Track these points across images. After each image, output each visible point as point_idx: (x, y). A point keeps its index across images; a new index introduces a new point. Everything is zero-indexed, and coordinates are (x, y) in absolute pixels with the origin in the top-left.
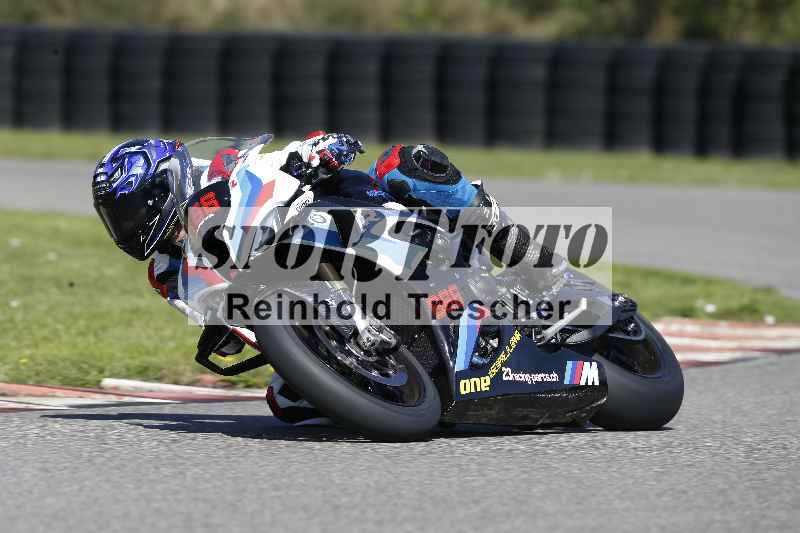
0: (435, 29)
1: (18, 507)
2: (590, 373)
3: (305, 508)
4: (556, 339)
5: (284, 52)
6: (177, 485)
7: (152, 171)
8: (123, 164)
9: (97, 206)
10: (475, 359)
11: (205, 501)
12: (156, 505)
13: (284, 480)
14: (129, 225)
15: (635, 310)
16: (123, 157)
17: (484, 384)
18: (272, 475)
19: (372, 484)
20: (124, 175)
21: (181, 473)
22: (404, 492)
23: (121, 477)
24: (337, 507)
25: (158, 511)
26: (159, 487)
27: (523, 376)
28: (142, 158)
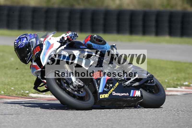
0: (169, 9)
1: (67, 123)
2: (138, 93)
3: (135, 124)
4: (129, 85)
5: (133, 14)
6: (105, 118)
7: (28, 41)
8: (21, 40)
9: (15, 50)
10: (105, 89)
11: (112, 122)
12: (100, 123)
13: (131, 117)
14: (23, 55)
15: (153, 78)
16: (21, 38)
17: (107, 96)
18: (128, 116)
19: (152, 118)
20: (21, 43)
21: (106, 115)
22: (159, 120)
23: (92, 116)
24: (143, 123)
25: (101, 124)
26: (101, 118)
27: (118, 94)
28: (26, 38)
